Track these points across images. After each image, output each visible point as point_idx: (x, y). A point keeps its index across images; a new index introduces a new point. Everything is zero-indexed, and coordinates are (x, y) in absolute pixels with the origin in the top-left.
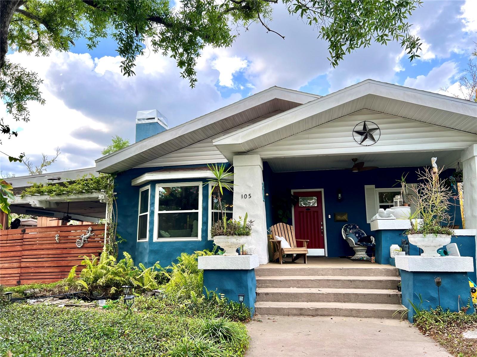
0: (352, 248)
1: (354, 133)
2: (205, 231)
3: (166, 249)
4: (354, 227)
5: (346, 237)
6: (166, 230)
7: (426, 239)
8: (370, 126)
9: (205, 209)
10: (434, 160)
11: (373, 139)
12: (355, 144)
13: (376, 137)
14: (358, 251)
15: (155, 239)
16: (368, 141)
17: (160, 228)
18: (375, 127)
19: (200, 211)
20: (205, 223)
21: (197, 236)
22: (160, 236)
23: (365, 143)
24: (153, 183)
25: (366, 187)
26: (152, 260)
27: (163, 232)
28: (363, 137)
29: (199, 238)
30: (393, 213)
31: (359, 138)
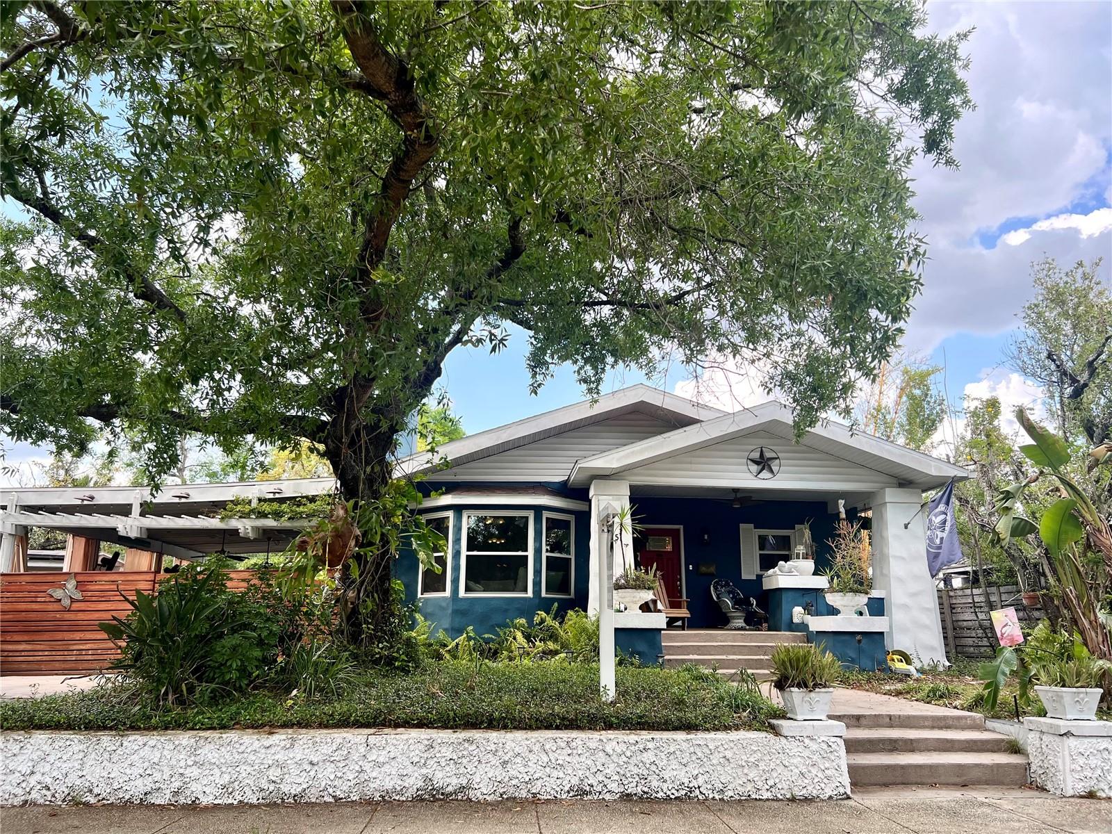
0: (725, 614)
1: (749, 462)
2: (537, 584)
3: (479, 609)
4: (727, 585)
5: (718, 597)
6: (477, 582)
7: (846, 598)
8: (768, 455)
9: (538, 551)
10: (842, 502)
11: (772, 471)
12: (749, 475)
13: (775, 468)
14: (734, 618)
15: (462, 593)
16: (765, 474)
17: (469, 577)
18: (774, 455)
19: (530, 553)
20: (537, 572)
21: (525, 590)
22: (468, 589)
23: (761, 475)
24: (459, 509)
25: (742, 526)
26: (457, 625)
27: (471, 584)
28: (760, 467)
29: (530, 594)
30: (795, 567)
31: (754, 468)
